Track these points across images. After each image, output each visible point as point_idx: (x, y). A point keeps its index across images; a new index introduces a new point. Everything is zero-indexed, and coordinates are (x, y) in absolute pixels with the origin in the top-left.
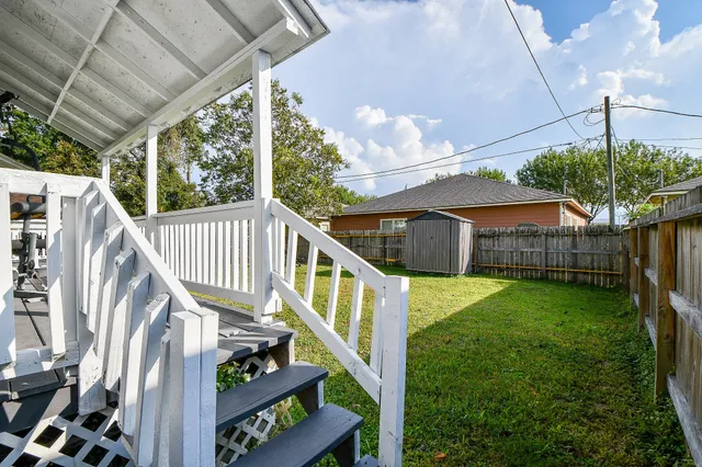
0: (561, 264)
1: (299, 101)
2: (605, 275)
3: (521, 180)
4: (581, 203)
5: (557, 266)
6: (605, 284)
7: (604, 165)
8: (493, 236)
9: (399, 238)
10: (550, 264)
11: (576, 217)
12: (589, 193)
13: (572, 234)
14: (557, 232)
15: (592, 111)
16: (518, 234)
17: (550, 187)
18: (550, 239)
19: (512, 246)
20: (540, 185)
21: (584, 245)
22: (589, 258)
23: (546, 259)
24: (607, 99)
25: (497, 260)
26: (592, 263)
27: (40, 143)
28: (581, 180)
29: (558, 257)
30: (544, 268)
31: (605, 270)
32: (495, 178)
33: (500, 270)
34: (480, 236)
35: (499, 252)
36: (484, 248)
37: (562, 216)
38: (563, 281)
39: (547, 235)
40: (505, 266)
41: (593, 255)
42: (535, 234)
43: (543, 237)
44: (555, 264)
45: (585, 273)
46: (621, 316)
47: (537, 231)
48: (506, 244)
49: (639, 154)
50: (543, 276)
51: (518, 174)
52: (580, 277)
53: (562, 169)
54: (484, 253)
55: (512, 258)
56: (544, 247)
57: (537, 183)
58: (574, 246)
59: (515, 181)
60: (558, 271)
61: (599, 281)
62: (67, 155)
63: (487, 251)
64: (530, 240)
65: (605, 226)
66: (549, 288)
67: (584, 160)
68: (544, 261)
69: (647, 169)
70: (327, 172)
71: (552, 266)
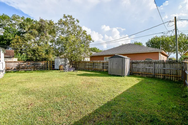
0: (160, 73)
1: (78, 21)
2: (175, 77)
3: (147, 45)
4: (165, 52)
5: (158, 73)
6: (175, 80)
7: (172, 40)
8: (137, 63)
9: (107, 63)
10: (156, 72)
11: (164, 56)
12: (167, 49)
13: (163, 63)
14: (158, 62)
15: (170, 21)
16: (145, 62)
17: (156, 47)
18: (156, 64)
19: (143, 66)
20: (153, 46)
21: (168, 67)
22: (169, 71)
23: (155, 71)
24: (175, 18)
25: (138, 71)
26: (170, 72)
27: (11, 36)
28: (165, 45)
29: (158, 70)
30: (154, 74)
31: (175, 75)
32: (139, 44)
33: (139, 74)
34: (133, 63)
35: (139, 68)
36: (134, 67)
37: (160, 56)
38: (160, 78)
39: (155, 63)
40: (141, 73)
41: (170, 70)
42: (151, 63)
43: (154, 64)
44: (157, 72)
45: (168, 76)
46: (183, 97)
47: (151, 62)
48: (141, 66)
49: (183, 37)
50: (153, 77)
51: (146, 43)
52: (166, 77)
53: (160, 42)
54: (134, 69)
55: (143, 70)
56: (154, 67)
57: (152, 46)
58: (164, 67)
59: (145, 46)
60: (158, 75)
61: (173, 79)
62: (18, 39)
63: (135, 68)
64: (149, 64)
65: (175, 60)
66: (155, 82)
67: (166, 39)
68: (154, 71)
69: (186, 42)
70: (88, 43)
71: (157, 73)
